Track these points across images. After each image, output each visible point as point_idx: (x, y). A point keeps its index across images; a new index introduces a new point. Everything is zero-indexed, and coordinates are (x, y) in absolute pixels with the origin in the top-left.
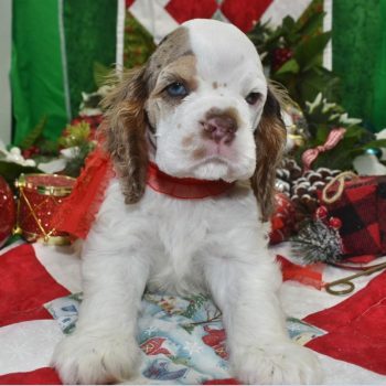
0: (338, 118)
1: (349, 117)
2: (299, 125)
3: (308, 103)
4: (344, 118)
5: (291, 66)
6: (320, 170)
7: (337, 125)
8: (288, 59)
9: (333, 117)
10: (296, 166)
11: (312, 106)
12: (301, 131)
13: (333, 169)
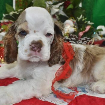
0: (87, 23)
1: (91, 22)
2: (75, 25)
3: (78, 18)
4: (89, 22)
5: (71, 6)
6: (85, 38)
7: (87, 25)
8: (69, 4)
9: (86, 22)
10: (77, 37)
11: (79, 19)
12: (76, 26)
13: (88, 37)
